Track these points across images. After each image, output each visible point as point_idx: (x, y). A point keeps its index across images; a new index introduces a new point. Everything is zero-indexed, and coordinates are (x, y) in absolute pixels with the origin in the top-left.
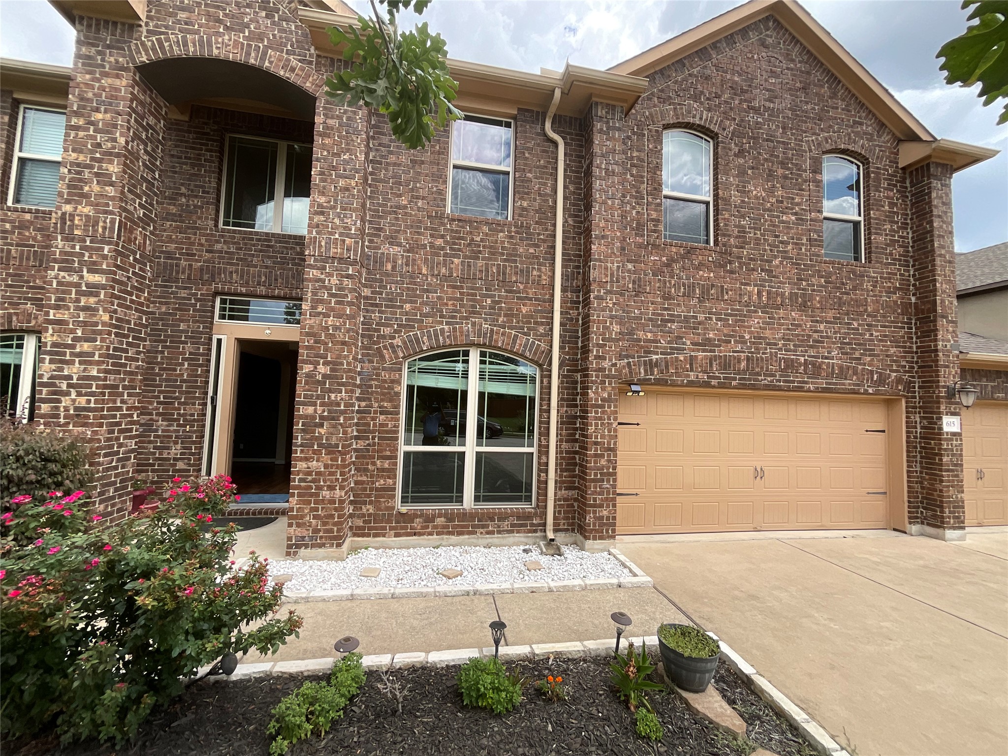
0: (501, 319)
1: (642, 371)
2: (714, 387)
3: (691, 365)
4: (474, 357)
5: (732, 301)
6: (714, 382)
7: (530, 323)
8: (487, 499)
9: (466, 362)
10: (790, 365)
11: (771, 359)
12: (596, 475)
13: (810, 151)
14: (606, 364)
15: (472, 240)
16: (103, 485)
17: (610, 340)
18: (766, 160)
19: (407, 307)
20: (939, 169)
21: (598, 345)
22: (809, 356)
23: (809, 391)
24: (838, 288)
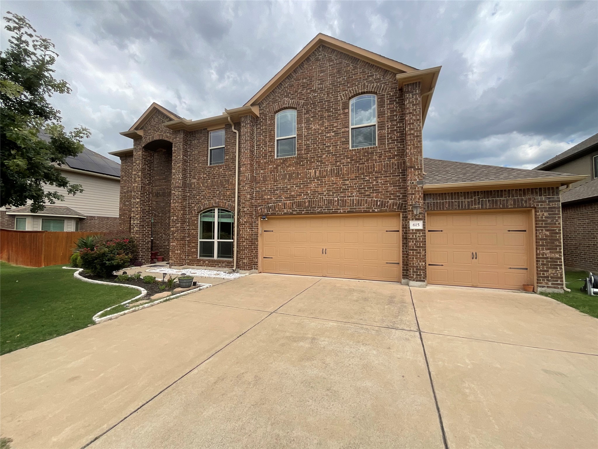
0: (221, 198)
1: (266, 211)
2: (295, 214)
3: (284, 206)
4: (216, 211)
5: (303, 178)
6: (294, 213)
7: (230, 197)
8: (222, 257)
9: (214, 212)
10: (330, 202)
11: (320, 200)
12: (243, 248)
13: (342, 99)
14: (245, 209)
15: (213, 173)
16: (142, 248)
17: (247, 201)
18: (319, 111)
19: (198, 197)
20: (410, 87)
21: (243, 203)
22: (340, 197)
23: (340, 213)
24: (358, 162)
